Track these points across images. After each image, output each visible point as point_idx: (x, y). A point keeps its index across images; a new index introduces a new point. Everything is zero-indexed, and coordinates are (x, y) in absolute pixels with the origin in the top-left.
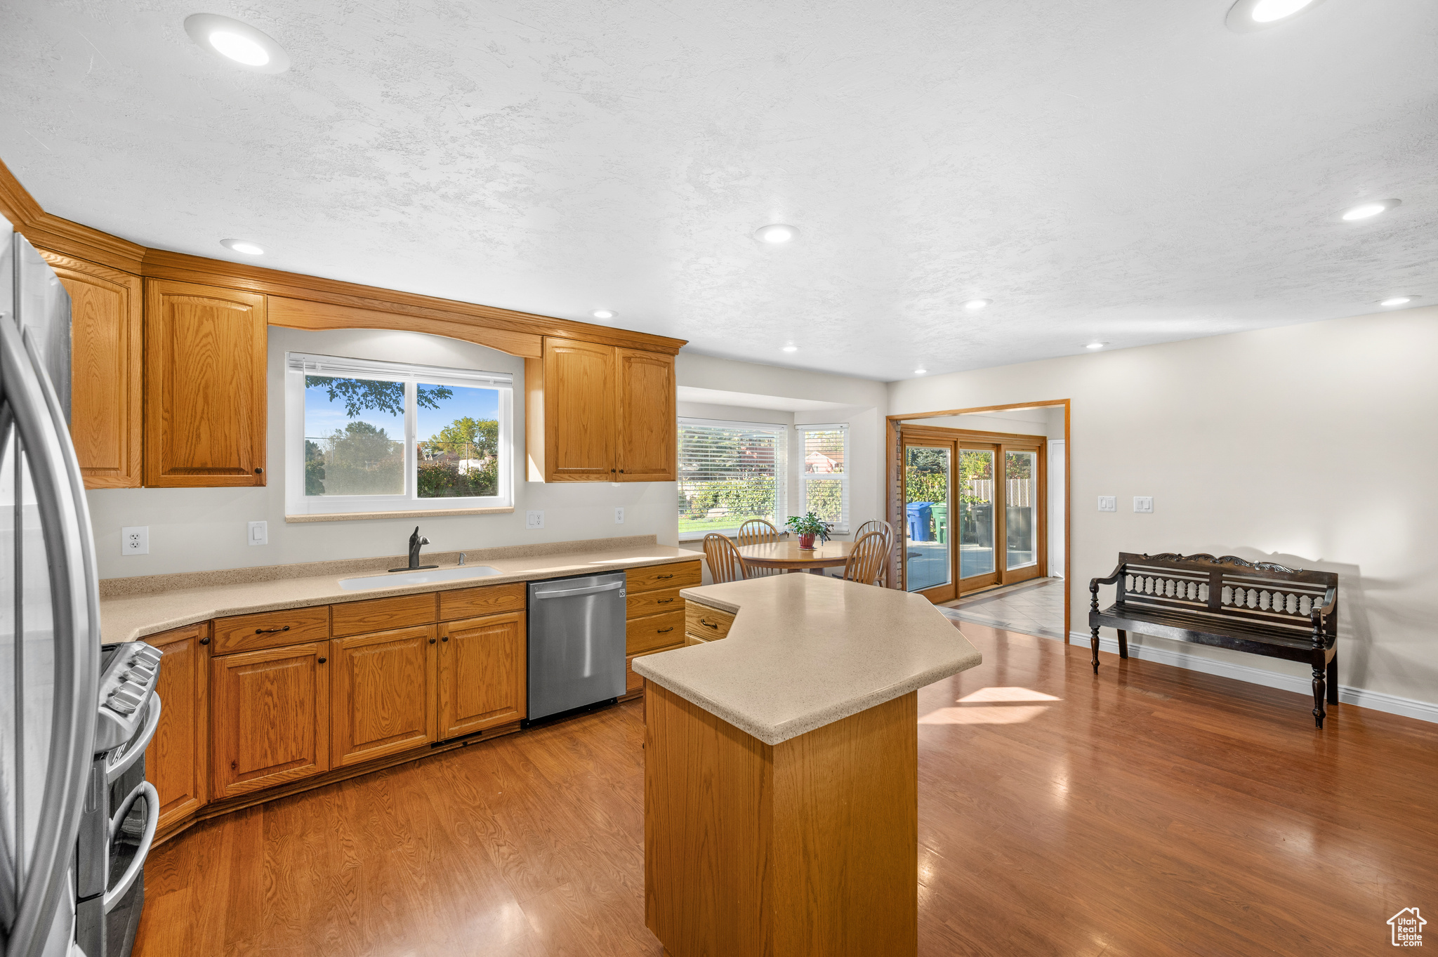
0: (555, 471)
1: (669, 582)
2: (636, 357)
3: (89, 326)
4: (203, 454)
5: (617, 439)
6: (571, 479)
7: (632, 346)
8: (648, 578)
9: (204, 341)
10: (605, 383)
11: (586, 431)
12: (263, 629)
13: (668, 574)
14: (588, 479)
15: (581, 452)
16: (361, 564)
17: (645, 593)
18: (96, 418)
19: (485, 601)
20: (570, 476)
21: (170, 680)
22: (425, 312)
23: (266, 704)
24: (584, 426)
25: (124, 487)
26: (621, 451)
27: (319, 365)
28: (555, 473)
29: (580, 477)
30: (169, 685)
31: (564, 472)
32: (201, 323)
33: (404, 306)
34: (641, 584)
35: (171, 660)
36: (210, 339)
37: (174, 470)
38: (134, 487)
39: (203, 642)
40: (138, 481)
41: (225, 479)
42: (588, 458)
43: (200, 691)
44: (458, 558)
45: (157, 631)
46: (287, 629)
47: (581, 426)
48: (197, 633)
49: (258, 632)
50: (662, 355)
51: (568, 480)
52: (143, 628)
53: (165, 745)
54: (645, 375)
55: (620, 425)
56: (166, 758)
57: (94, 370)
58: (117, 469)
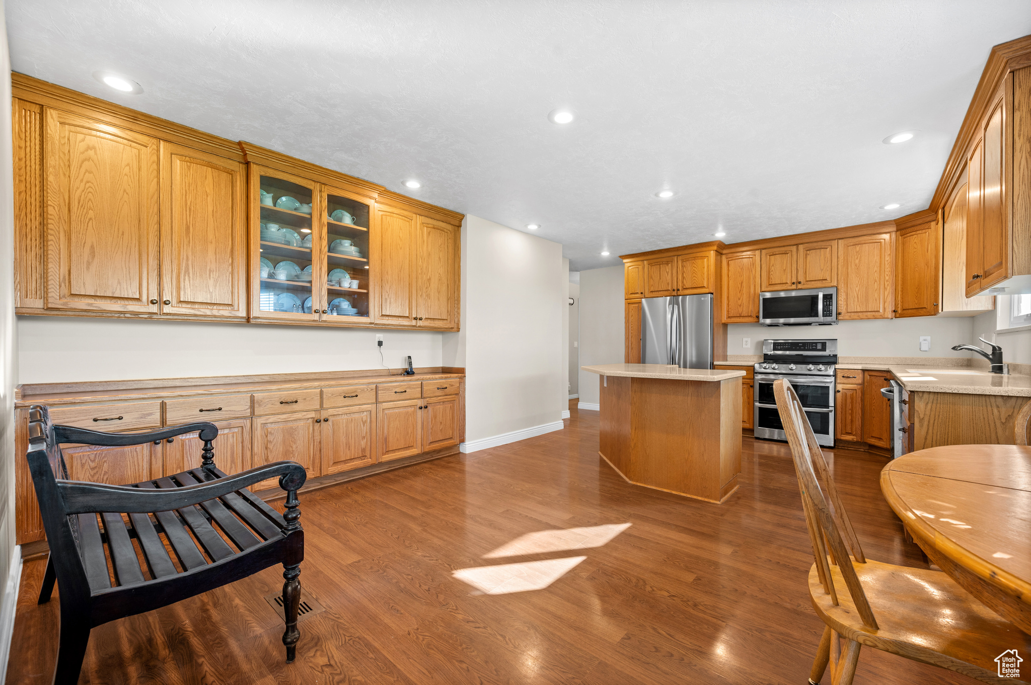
21: (876, 390)
30: (876, 392)
35: (876, 382)
39: (886, 380)
52: (865, 366)
53: (874, 413)
57: (917, 269)
58: (925, 308)
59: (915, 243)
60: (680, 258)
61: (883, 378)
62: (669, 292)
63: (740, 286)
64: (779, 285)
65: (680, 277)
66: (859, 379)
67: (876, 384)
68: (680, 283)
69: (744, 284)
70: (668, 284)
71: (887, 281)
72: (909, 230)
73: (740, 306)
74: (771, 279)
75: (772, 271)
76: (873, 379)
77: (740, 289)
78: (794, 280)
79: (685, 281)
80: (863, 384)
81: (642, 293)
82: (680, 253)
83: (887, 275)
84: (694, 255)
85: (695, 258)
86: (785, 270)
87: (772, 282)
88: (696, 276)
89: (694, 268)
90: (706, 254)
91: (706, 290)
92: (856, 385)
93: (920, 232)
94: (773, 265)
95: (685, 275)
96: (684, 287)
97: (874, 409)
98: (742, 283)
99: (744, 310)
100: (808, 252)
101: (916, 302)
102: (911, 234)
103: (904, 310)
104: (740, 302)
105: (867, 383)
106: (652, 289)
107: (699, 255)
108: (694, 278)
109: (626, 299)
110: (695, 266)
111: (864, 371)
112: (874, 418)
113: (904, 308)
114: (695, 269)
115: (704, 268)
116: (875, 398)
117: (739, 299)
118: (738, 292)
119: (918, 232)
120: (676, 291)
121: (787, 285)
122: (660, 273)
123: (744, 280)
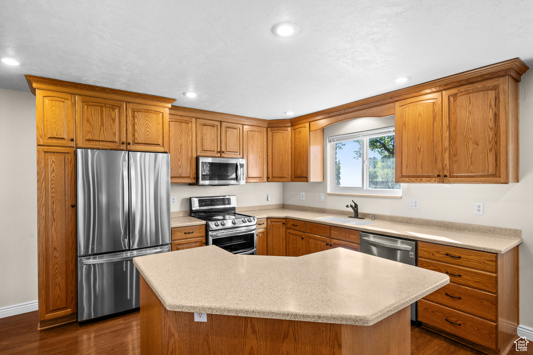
0: (401, 176)
1: (457, 261)
2: (462, 92)
3: (279, 143)
4: (299, 174)
5: (443, 153)
6: (410, 181)
7: (458, 85)
8: (437, 252)
9: (299, 141)
10: (434, 118)
11: (420, 151)
12: (293, 224)
13: (457, 255)
14: (421, 181)
15: (417, 165)
16: (344, 212)
17: (435, 262)
18: (281, 165)
19: (345, 235)
20: (409, 180)
21: (276, 231)
22: (346, 111)
23: (294, 246)
24: (418, 148)
25: (287, 182)
26: (447, 162)
27: (335, 139)
28: (401, 178)
29: (416, 180)
30: (276, 232)
31: (406, 177)
32: (298, 136)
33: (340, 111)
34: (431, 254)
35: (276, 226)
36: (300, 140)
37: (295, 177)
38: (289, 182)
39: (283, 224)
40: (290, 180)
41: (302, 180)
42: (422, 168)
43: (283, 237)
44: (374, 217)
45: (271, 217)
46: (297, 226)
47: (417, 149)
48: (282, 221)
49: (292, 224)
50: (490, 81)
51: (409, 182)
52: (268, 215)
53: (275, 246)
54: (470, 103)
55: (446, 144)
56: (275, 250)
57: (280, 153)
58: (285, 177)
59: (279, 137)
60: (130, 106)
61: (282, 223)
62: (115, 144)
63: (179, 148)
64: (209, 152)
65: (130, 129)
66: (265, 226)
67: (276, 227)
68: (130, 136)
69: (183, 147)
70: (114, 134)
71: (265, 158)
72: (276, 129)
73: (180, 167)
74: (204, 146)
75: (205, 139)
76: (273, 223)
77: (180, 151)
78: (219, 150)
79: (136, 134)
80: (267, 228)
81: (72, 140)
82: (129, 99)
83: (265, 154)
84: (148, 107)
85: (148, 111)
86: (213, 140)
87: (204, 148)
88: (150, 131)
89: (147, 122)
90: (162, 110)
91: (162, 149)
92: (264, 229)
93: (282, 131)
94: (205, 134)
95: (136, 128)
96: (136, 141)
97: (275, 243)
98: (181, 145)
99: (184, 171)
100: (227, 129)
101: (281, 173)
102: (276, 131)
103: (273, 177)
104: (180, 163)
105: (270, 227)
106: (89, 137)
107: (153, 108)
108: (148, 133)
109: (39, 145)
110: (149, 120)
111: (267, 218)
112: (275, 249)
113: (273, 176)
114: (149, 123)
115: (159, 124)
116: (275, 236)
117: (179, 160)
118: (178, 154)
119: (281, 131)
120: (125, 145)
121: (214, 152)
122: (102, 118)
123: (183, 143)
